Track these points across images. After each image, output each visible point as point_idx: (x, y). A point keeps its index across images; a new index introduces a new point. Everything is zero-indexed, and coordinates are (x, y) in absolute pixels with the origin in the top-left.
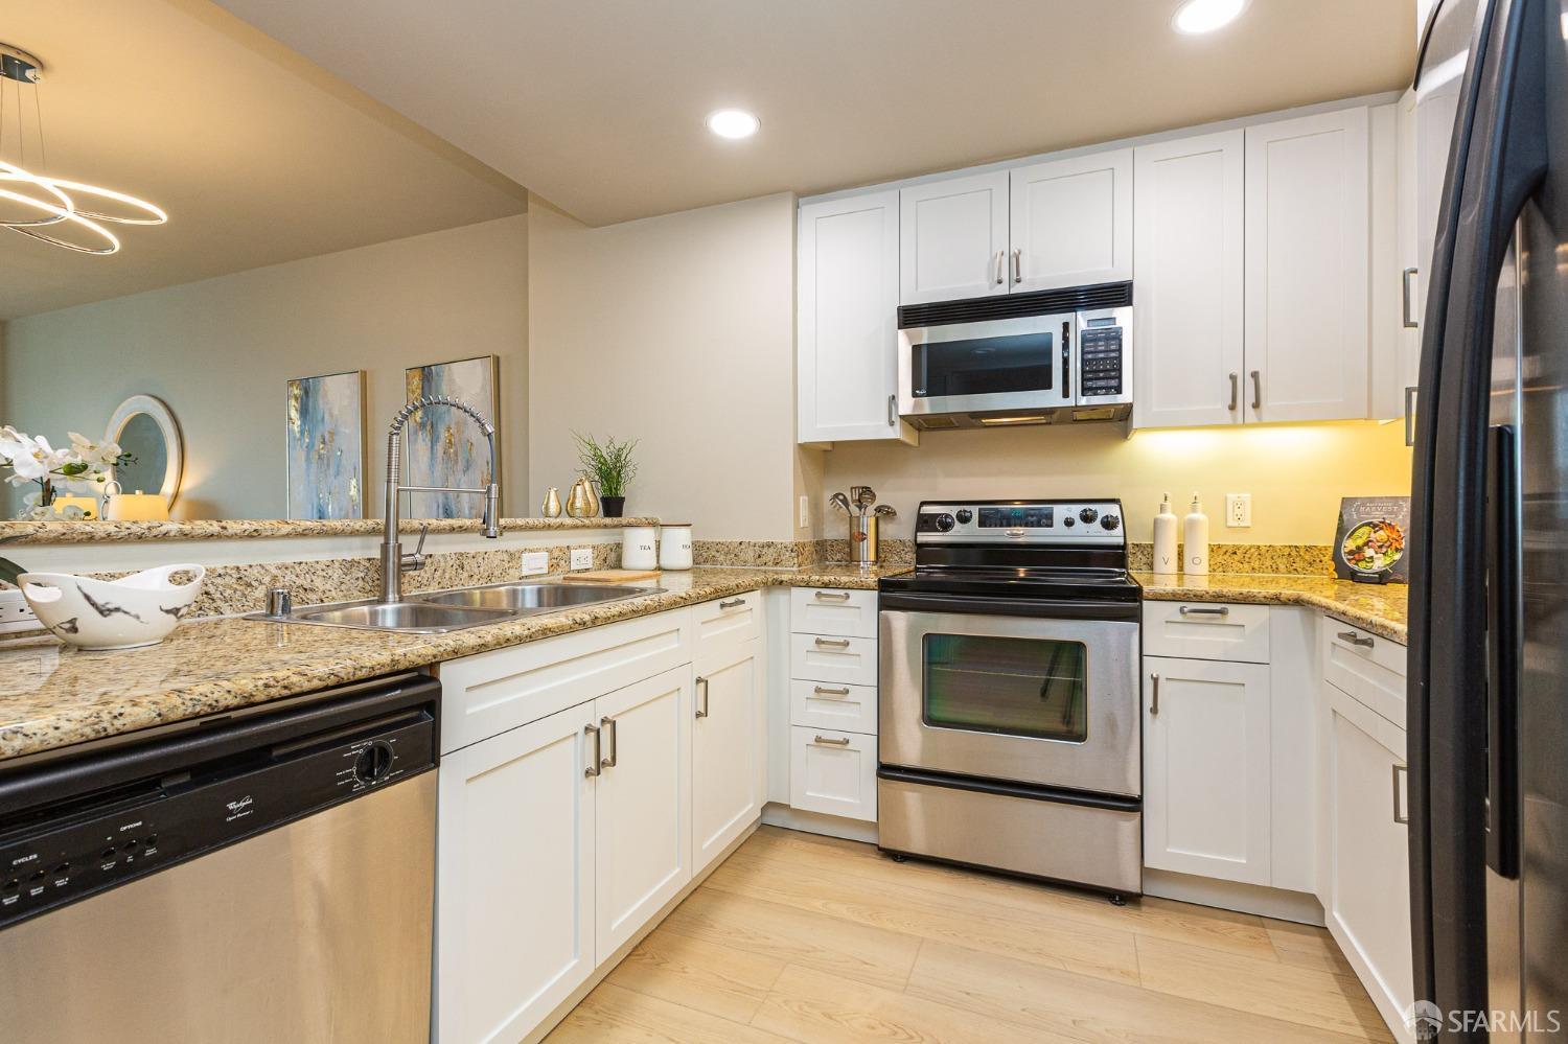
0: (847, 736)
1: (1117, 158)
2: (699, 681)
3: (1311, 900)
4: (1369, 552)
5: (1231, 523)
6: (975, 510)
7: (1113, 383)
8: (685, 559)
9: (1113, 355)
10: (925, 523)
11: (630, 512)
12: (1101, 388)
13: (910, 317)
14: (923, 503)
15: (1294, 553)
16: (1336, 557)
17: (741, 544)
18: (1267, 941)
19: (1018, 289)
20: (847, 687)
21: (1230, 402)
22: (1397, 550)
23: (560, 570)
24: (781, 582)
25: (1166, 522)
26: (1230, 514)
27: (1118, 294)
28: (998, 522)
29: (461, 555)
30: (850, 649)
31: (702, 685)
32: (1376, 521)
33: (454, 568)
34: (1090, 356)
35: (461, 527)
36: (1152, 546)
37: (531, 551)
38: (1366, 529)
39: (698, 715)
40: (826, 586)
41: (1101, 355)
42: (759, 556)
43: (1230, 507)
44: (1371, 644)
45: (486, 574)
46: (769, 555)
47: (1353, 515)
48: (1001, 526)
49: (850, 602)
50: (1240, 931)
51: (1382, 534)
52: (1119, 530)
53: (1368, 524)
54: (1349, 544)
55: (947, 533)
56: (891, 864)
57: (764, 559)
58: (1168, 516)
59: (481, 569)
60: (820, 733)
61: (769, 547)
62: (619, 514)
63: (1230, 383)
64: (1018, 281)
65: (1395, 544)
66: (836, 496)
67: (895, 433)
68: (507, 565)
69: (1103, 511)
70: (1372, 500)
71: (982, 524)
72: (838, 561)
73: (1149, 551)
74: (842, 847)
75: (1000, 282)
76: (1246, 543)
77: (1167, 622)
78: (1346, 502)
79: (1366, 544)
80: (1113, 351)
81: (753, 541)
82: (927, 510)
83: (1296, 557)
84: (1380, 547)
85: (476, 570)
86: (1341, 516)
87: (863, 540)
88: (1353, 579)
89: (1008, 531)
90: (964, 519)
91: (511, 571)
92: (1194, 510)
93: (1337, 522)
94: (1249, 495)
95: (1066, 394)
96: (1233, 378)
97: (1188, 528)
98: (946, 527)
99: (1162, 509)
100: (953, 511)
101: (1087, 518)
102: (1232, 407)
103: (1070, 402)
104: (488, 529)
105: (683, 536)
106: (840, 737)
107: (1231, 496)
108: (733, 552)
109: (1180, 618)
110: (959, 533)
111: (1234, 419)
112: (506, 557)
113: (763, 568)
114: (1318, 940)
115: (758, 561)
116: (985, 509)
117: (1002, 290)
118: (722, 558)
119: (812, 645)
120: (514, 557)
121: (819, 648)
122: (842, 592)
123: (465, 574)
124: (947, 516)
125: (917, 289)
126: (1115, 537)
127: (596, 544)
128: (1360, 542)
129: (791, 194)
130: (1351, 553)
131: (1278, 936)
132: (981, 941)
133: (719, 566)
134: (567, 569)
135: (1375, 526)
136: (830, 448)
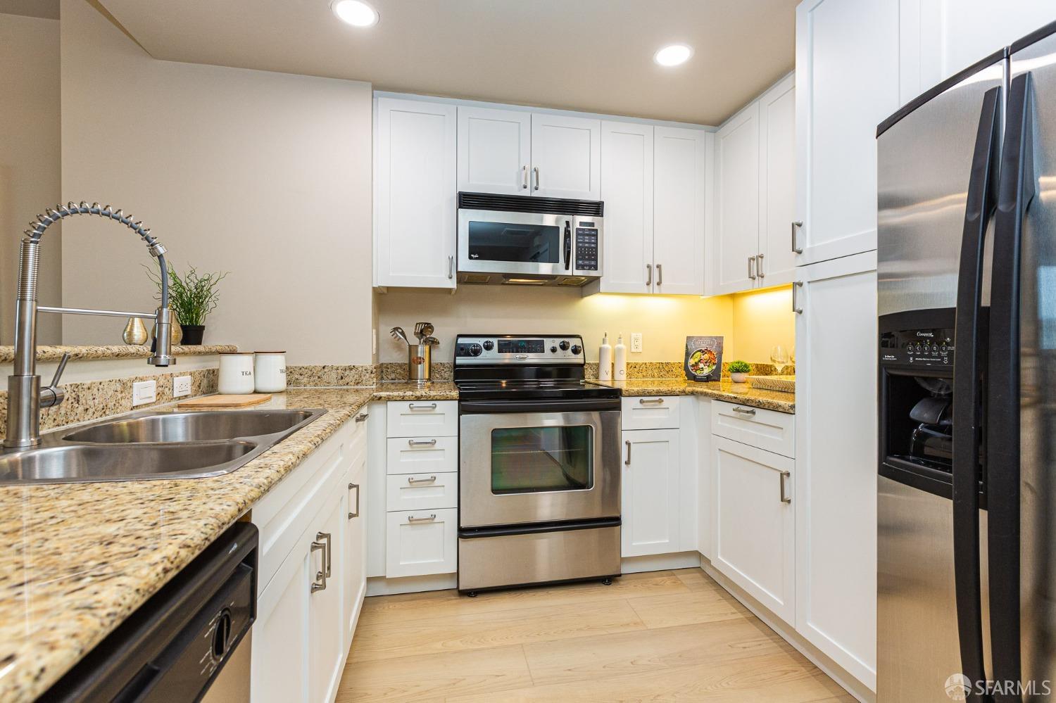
0: (433, 512)
1: (591, 123)
2: (351, 486)
3: (697, 554)
4: (701, 365)
5: (633, 350)
6: (495, 341)
7: (593, 263)
8: (280, 382)
9: (593, 245)
10: (461, 350)
11: (211, 340)
12: (586, 266)
13: (467, 200)
14: (460, 336)
15: (661, 367)
16: (686, 368)
17: (324, 368)
18: (679, 582)
19: (536, 194)
20: (434, 475)
21: (647, 280)
22: (714, 364)
23: (165, 397)
24: (380, 398)
25: (607, 349)
26: (633, 345)
27: (596, 209)
28: (511, 350)
29: (77, 386)
30: (437, 446)
31: (354, 490)
32: (703, 349)
33: (70, 402)
34: (581, 245)
35: (77, 355)
36: (598, 364)
37: (142, 380)
38: (699, 353)
39: (351, 516)
40: (418, 399)
41: (587, 245)
42: (342, 378)
43: (633, 341)
44: (753, 413)
45: (101, 406)
46: (351, 377)
47: (693, 347)
48: (513, 352)
49: (437, 410)
50: (667, 581)
51: (706, 356)
52: (581, 356)
53: (700, 351)
54: (692, 362)
55: (478, 357)
56: (468, 600)
57: (347, 380)
58: (607, 346)
59: (96, 401)
60: (410, 514)
61: (351, 369)
62: (199, 342)
63: (647, 270)
64: (536, 189)
65: (713, 361)
66: (396, 329)
67: (452, 284)
68: (120, 396)
69: (573, 342)
70: (701, 338)
71: (500, 351)
72: (392, 379)
73: (598, 367)
74: (428, 598)
75: (525, 187)
76: (640, 362)
77: (634, 409)
78: (688, 338)
79: (700, 361)
80: (593, 243)
81: (336, 365)
82: (461, 341)
83: (664, 369)
84: (706, 363)
85: (91, 403)
86: (687, 346)
87: (420, 363)
88: (694, 380)
89: (519, 355)
90: (488, 347)
91: (123, 402)
92: (620, 343)
93: (685, 349)
94: (641, 334)
95: (567, 268)
96: (649, 267)
97: (616, 353)
98: (476, 352)
99: (604, 341)
100: (481, 341)
101: (564, 347)
102: (648, 284)
103: (569, 273)
104: (158, 356)
105: (278, 362)
106: (427, 514)
107: (634, 335)
108: (317, 375)
109: (640, 406)
110: (487, 357)
111: (649, 291)
112: (119, 387)
113: (345, 387)
114: (698, 575)
115: (341, 382)
116: (501, 341)
117: (526, 193)
118: (305, 380)
119: (406, 446)
120: (126, 386)
121: (412, 448)
122: (430, 403)
123: (81, 408)
124: (478, 345)
125: (469, 181)
126: (578, 359)
127: (192, 370)
128: (697, 360)
129: (370, 84)
130: (693, 366)
131: (683, 577)
132: (555, 633)
133: (302, 387)
134: (170, 397)
135: (703, 352)
136: (385, 291)
